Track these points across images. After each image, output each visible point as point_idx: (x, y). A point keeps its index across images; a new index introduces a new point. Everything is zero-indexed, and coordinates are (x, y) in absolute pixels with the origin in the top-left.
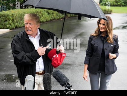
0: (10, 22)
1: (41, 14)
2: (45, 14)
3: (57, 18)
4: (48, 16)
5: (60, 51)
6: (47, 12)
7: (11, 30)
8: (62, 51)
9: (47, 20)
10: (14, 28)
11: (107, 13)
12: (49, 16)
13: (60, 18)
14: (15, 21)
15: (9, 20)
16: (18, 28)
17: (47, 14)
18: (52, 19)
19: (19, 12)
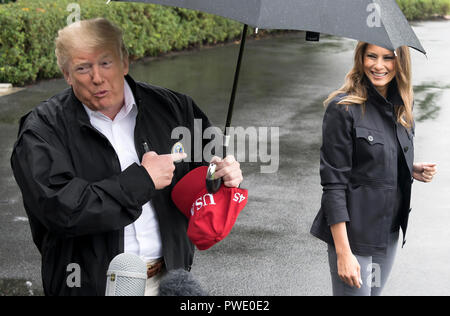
0: (13, 53)
1: (149, 18)
2: (167, 19)
3: (216, 37)
4: (181, 27)
5: (222, 180)
6: (177, 10)
7: (17, 89)
8: (230, 179)
9: (173, 45)
10: (30, 78)
11: (426, 15)
12: (185, 28)
13: (232, 35)
14: (37, 46)
15: (11, 46)
16: (47, 79)
17: (175, 18)
18: (195, 39)
19: (53, 10)
